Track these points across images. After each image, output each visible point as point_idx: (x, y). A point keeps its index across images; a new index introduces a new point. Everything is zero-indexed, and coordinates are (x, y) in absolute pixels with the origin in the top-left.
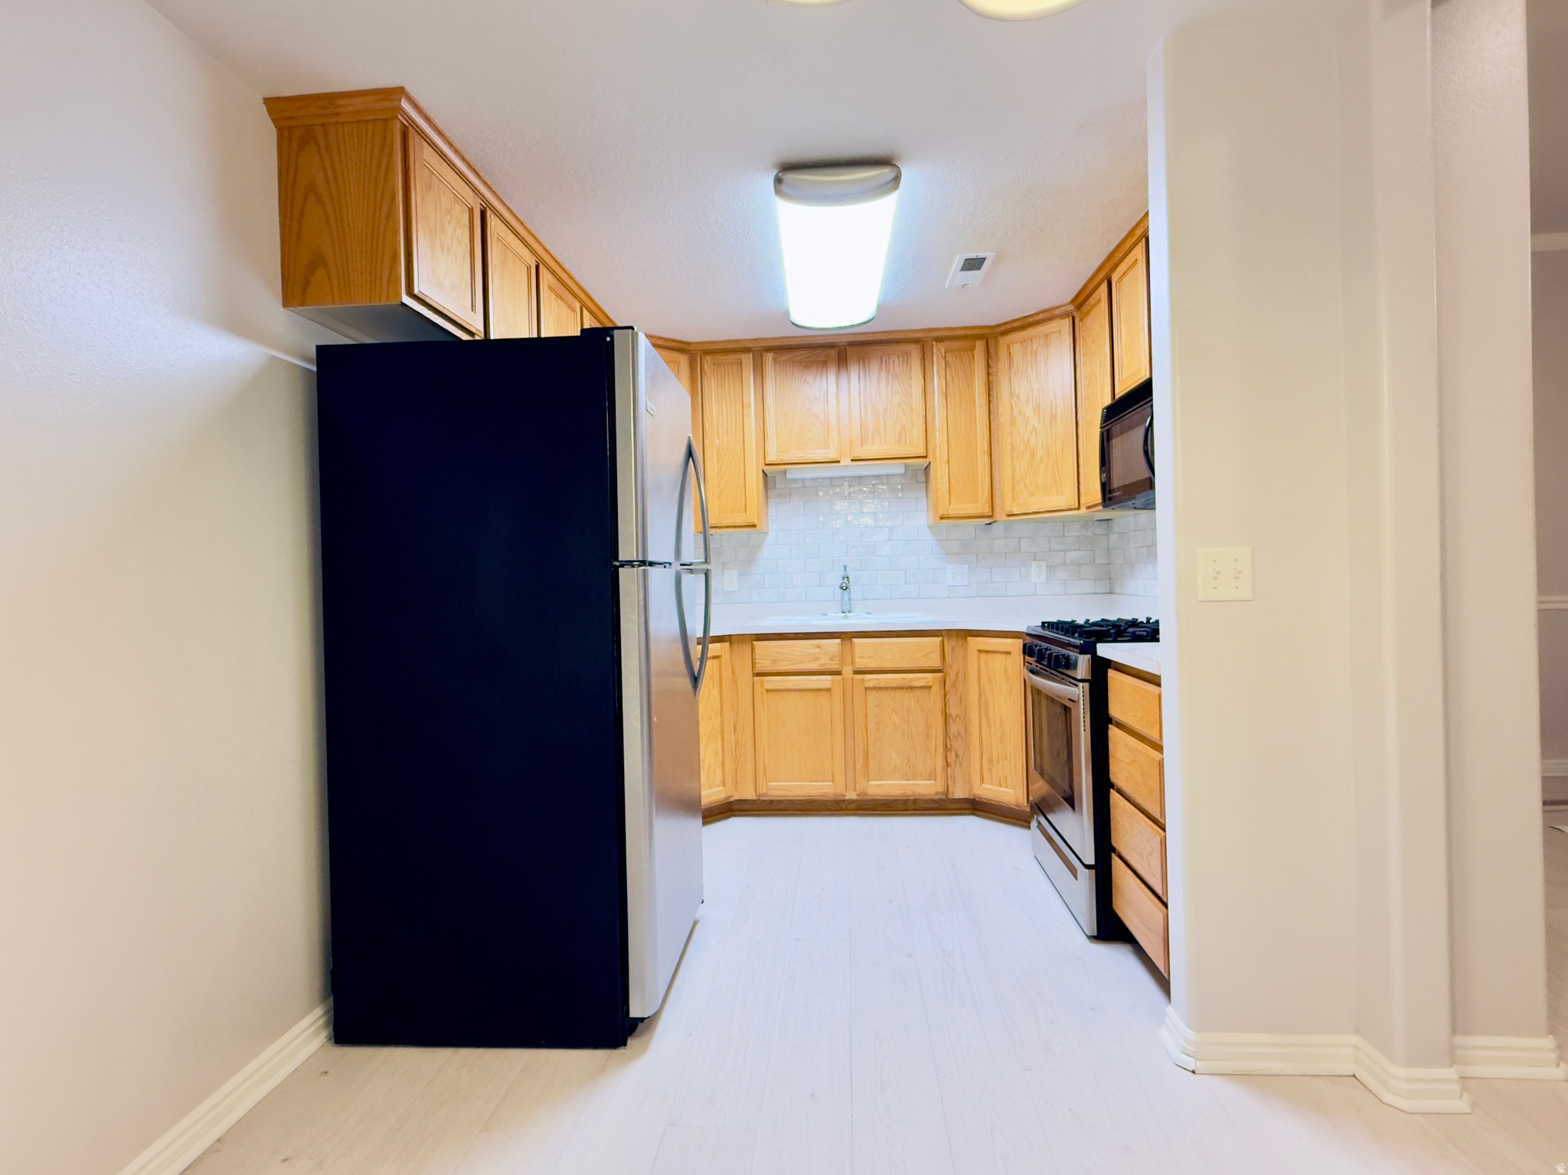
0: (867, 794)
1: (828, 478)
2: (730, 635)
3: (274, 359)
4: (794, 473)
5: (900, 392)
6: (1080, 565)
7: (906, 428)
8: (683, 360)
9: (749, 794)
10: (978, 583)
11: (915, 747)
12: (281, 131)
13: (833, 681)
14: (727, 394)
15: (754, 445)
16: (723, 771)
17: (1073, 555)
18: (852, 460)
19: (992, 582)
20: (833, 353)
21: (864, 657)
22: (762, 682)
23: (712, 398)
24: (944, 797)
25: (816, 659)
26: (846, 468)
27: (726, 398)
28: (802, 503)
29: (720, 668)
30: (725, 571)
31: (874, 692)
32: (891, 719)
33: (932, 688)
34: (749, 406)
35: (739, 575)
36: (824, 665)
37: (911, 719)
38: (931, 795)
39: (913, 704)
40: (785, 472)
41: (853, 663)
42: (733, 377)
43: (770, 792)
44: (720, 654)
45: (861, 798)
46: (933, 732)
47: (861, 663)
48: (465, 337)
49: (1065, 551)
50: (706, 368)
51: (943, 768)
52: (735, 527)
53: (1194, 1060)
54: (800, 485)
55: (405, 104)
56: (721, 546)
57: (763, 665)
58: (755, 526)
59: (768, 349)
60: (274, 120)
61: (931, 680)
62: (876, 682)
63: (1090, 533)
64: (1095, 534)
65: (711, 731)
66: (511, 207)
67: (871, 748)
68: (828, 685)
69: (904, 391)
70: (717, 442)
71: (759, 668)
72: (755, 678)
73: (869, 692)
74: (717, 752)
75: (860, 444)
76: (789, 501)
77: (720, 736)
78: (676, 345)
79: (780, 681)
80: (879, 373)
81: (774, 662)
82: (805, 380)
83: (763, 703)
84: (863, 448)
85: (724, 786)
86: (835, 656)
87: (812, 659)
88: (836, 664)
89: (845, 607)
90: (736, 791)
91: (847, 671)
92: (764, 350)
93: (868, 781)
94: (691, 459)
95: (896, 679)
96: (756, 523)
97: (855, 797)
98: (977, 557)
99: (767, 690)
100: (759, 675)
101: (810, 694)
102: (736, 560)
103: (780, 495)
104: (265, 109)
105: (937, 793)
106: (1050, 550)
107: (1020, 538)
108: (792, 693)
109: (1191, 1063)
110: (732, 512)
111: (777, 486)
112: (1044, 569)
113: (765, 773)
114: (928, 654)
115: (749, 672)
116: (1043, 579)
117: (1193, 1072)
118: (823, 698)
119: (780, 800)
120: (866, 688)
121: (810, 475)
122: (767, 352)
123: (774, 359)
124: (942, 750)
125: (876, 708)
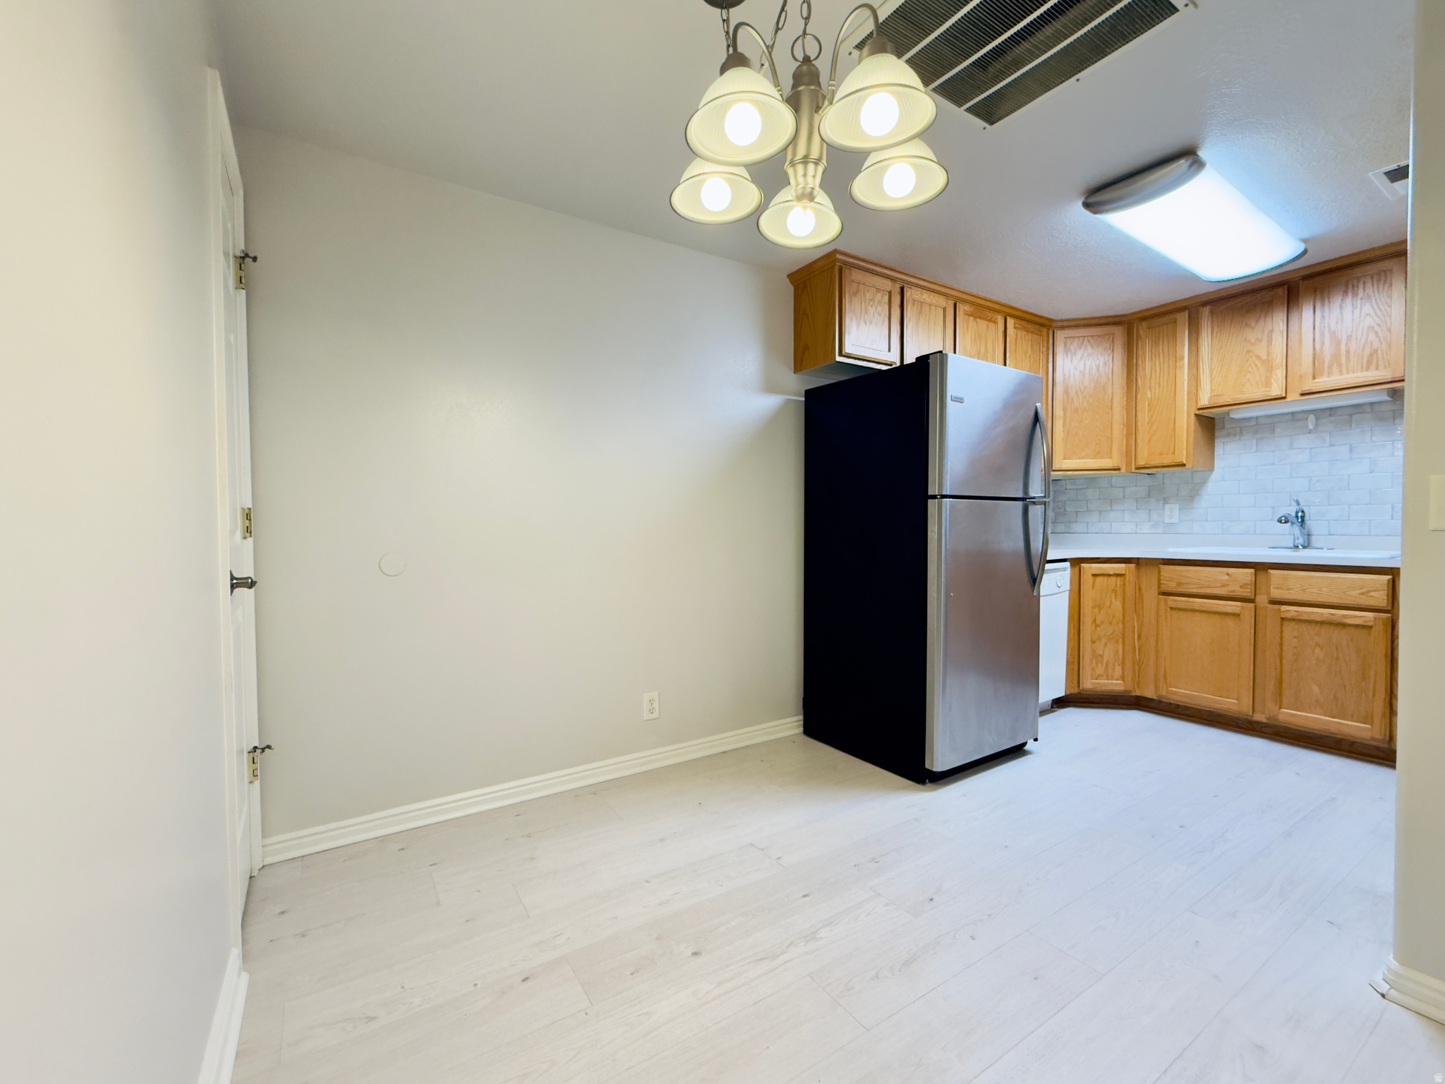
0: (1277, 720)
1: (1288, 413)
2: (1138, 558)
3: (789, 400)
4: (1237, 414)
5: (1373, 314)
7: (1379, 352)
8: (1119, 332)
9: (1149, 693)
11: (1345, 686)
12: (794, 286)
13: (1243, 608)
14: (1161, 351)
15: (1186, 393)
16: (1123, 669)
18: (1302, 395)
20: (1282, 292)
21: (1281, 588)
22: (1166, 601)
23: (1145, 358)
24: (1386, 746)
25: (1224, 586)
26: (1295, 404)
27: (1159, 356)
28: (1255, 440)
29: (1124, 585)
30: (1166, 505)
31: (1293, 624)
32: (1313, 652)
33: (1373, 629)
34: (1182, 358)
35: (1179, 509)
36: (1233, 591)
37: (1341, 655)
38: (1367, 739)
39: (1345, 642)
40: (1228, 413)
41: (1268, 593)
42: (1168, 336)
43: (1169, 696)
44: (1124, 573)
45: (1271, 722)
46: (1372, 674)
47: (1276, 594)
48: (884, 368)
50: (1141, 332)
51: (1384, 714)
52: (1164, 467)
53: (1389, 987)
54: (1254, 423)
55: (839, 256)
56: (1163, 484)
57: (1171, 586)
58: (1184, 465)
59: (1204, 304)
60: (792, 283)
61: (1373, 619)
62: (1295, 614)
65: (1112, 634)
66: (924, 278)
67: (1286, 678)
68: (1237, 610)
69: (1378, 311)
70: (1149, 393)
71: (1164, 588)
72: (1160, 596)
73: (1285, 623)
74: (1117, 652)
75: (1311, 377)
76: (1240, 440)
77: (1121, 640)
78: (1111, 320)
79: (1184, 601)
80: (1342, 300)
81: (1180, 584)
82: (1246, 323)
83: (1166, 618)
84: (1315, 381)
85: (1123, 680)
86: (1247, 584)
87: (1220, 585)
88: (1248, 592)
89: (1297, 542)
90: (1138, 687)
91: (1262, 599)
92: (1200, 306)
93: (1280, 708)
94: (1038, 425)
95: (1322, 614)
96: (1185, 462)
97: (1265, 720)
99: (1171, 608)
100: (1164, 594)
101: (1217, 616)
102: (1178, 496)
103: (1228, 435)
104: (788, 280)
105: (1373, 739)
108: (1198, 614)
109: (1384, 988)
110: (1161, 454)
111: (1226, 426)
113: (1165, 678)
114: (1369, 591)
115: (1154, 592)
117: (1383, 996)
118: (1230, 622)
119: (1186, 706)
120: (1283, 619)
121: (1262, 413)
122: (1203, 307)
123: (1212, 312)
124: (1383, 696)
125: (1295, 640)
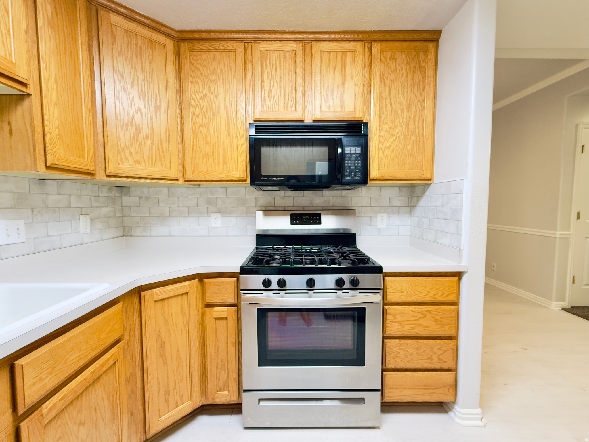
6: (108, 218)
10: (34, 239)
17: (105, 210)
19: (48, 236)
49: (101, 207)
63: (112, 195)
64: (115, 196)
98: (33, 211)
106: (91, 207)
107: (70, 195)
112: (89, 221)
116: (88, 231)
